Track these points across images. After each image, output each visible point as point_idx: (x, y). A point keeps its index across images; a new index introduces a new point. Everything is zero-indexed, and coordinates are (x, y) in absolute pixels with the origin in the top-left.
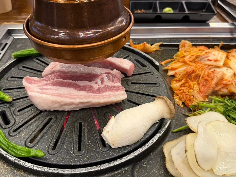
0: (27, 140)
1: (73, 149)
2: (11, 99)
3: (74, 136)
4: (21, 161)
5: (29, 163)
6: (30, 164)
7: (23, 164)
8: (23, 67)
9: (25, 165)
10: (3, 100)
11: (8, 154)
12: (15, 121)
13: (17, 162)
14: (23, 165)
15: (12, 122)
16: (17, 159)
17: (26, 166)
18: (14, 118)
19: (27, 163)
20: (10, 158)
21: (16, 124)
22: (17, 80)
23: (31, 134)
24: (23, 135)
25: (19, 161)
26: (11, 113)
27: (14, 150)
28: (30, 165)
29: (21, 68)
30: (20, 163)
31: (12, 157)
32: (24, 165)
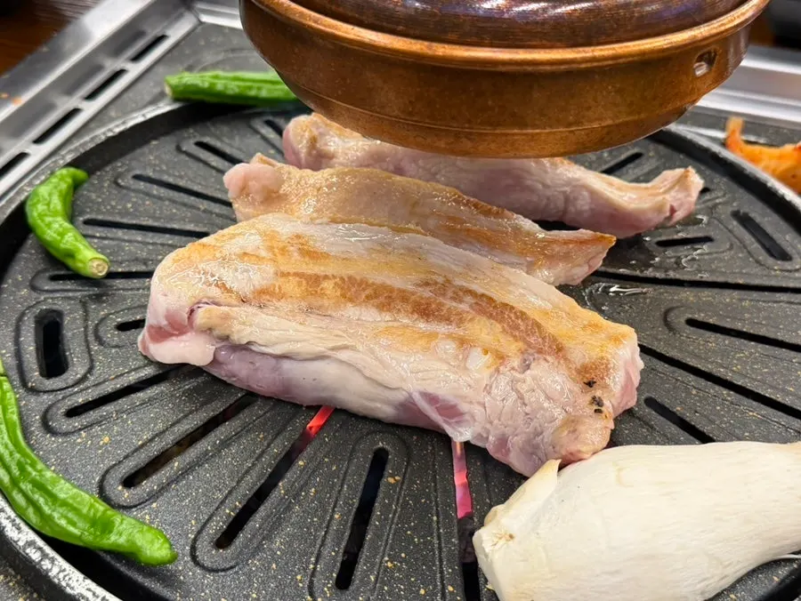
0: (115, 465)
1: (315, 569)
2: (100, 268)
3: (335, 507)
4: (53, 560)
5: (88, 581)
6: (93, 586)
7: (61, 575)
8: (201, 145)
9: (68, 585)
10: (70, 262)
11: (8, 509)
12: (90, 370)
13: (35, 556)
14: (56, 581)
15: (77, 369)
16: (40, 543)
17: (69, 590)
18: (90, 355)
19: (81, 576)
20: (11, 533)
21: (87, 384)
22: (155, 192)
23: (140, 443)
24: (106, 439)
25: (45, 556)
26: (86, 328)
27: (41, 501)
28: (89, 590)
29: (189, 146)
30: (46, 565)
31: (19, 529)
32: (64, 584)
